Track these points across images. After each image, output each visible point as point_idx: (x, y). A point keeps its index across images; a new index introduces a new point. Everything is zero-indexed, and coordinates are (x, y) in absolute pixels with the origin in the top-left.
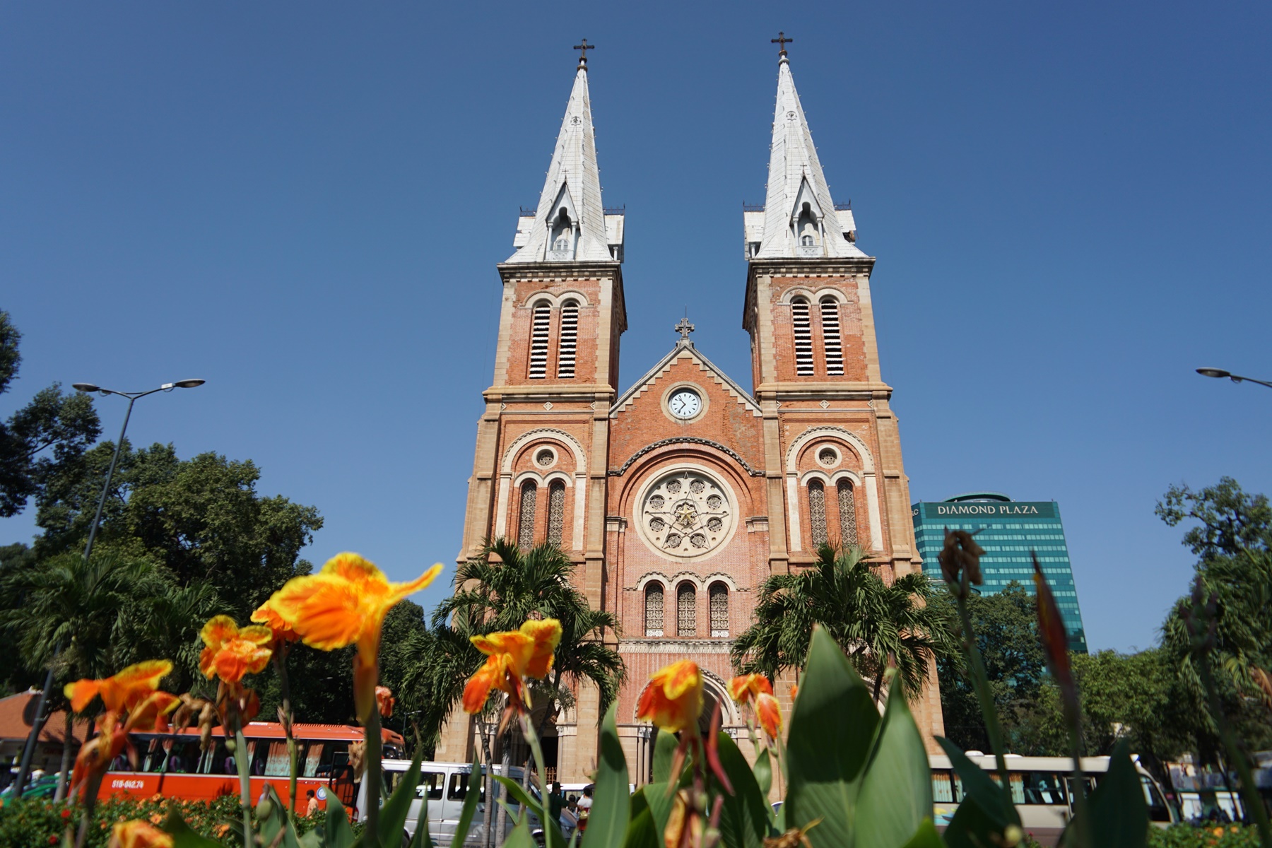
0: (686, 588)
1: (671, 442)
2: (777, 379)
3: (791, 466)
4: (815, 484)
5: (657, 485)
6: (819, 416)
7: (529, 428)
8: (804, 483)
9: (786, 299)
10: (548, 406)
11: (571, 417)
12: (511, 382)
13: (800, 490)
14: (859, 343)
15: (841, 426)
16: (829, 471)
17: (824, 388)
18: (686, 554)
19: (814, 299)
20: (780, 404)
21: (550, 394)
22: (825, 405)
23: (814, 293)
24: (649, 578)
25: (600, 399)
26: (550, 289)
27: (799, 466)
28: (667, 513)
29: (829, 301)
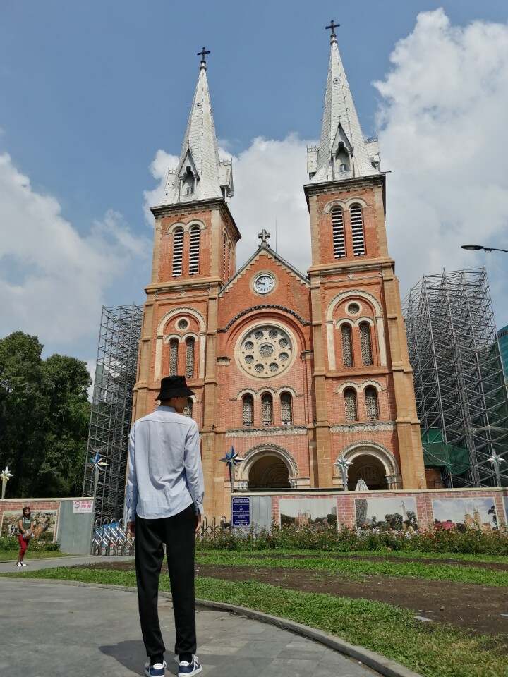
0: (267, 397)
1: (256, 309)
2: (321, 262)
3: (329, 317)
4: (346, 327)
5: (249, 335)
6: (348, 283)
7: (172, 307)
8: (338, 327)
9: (327, 208)
10: (183, 294)
11: (196, 299)
12: (161, 280)
13: (335, 332)
14: (374, 232)
15: (362, 289)
16: (354, 318)
17: (351, 265)
18: (266, 376)
19: (346, 207)
20: (322, 278)
21: (184, 286)
22: (351, 276)
23: (345, 203)
24: (244, 392)
25: (213, 286)
26: (183, 220)
27: (334, 316)
28: (255, 352)
29: (355, 207)
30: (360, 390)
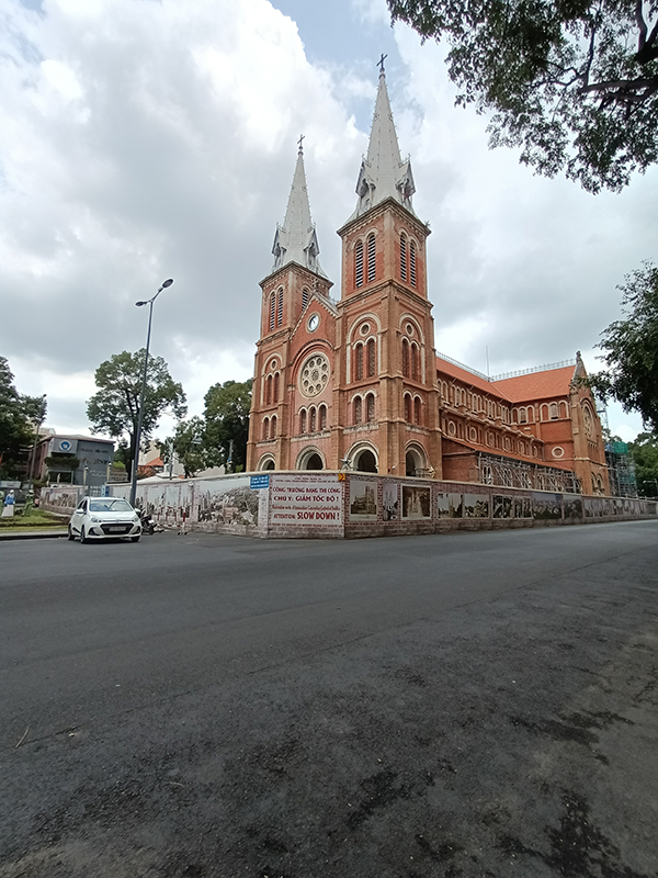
0: (313, 410)
1: (308, 343)
2: (347, 295)
3: (348, 341)
4: (360, 346)
5: (306, 365)
6: (360, 309)
7: (269, 353)
8: (354, 348)
9: (353, 246)
10: (273, 342)
11: (278, 344)
13: (352, 352)
14: (382, 254)
15: (370, 310)
16: (365, 337)
17: (363, 291)
18: (314, 395)
19: (364, 240)
20: (345, 308)
21: (272, 336)
22: (363, 301)
23: (364, 236)
24: (301, 409)
25: (286, 332)
26: (274, 287)
27: (352, 340)
28: (309, 378)
29: (372, 236)
30: (363, 398)
